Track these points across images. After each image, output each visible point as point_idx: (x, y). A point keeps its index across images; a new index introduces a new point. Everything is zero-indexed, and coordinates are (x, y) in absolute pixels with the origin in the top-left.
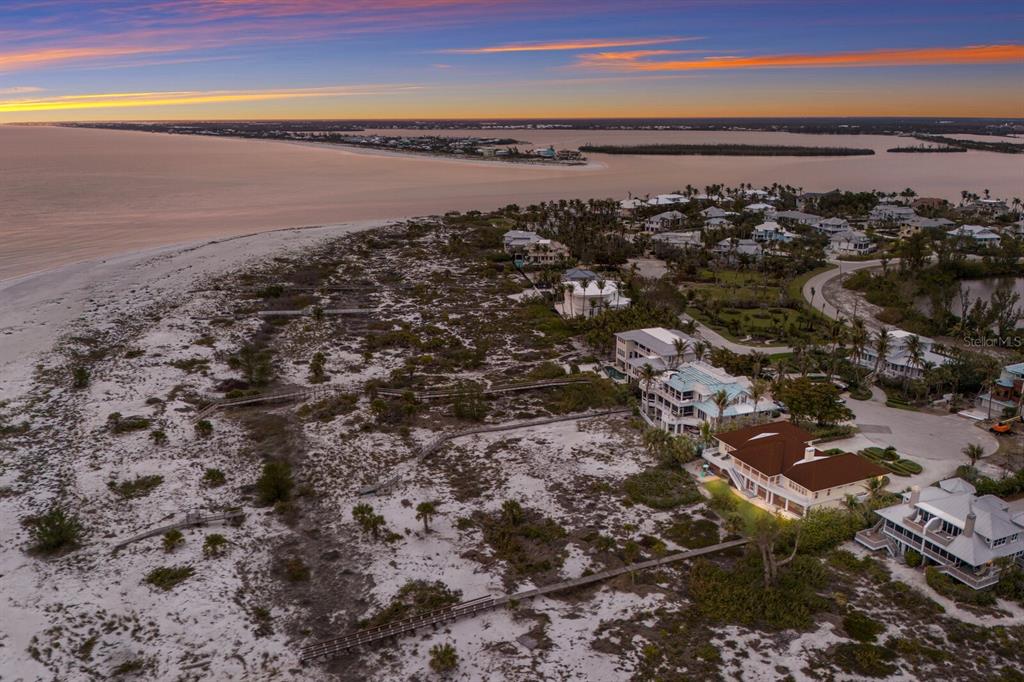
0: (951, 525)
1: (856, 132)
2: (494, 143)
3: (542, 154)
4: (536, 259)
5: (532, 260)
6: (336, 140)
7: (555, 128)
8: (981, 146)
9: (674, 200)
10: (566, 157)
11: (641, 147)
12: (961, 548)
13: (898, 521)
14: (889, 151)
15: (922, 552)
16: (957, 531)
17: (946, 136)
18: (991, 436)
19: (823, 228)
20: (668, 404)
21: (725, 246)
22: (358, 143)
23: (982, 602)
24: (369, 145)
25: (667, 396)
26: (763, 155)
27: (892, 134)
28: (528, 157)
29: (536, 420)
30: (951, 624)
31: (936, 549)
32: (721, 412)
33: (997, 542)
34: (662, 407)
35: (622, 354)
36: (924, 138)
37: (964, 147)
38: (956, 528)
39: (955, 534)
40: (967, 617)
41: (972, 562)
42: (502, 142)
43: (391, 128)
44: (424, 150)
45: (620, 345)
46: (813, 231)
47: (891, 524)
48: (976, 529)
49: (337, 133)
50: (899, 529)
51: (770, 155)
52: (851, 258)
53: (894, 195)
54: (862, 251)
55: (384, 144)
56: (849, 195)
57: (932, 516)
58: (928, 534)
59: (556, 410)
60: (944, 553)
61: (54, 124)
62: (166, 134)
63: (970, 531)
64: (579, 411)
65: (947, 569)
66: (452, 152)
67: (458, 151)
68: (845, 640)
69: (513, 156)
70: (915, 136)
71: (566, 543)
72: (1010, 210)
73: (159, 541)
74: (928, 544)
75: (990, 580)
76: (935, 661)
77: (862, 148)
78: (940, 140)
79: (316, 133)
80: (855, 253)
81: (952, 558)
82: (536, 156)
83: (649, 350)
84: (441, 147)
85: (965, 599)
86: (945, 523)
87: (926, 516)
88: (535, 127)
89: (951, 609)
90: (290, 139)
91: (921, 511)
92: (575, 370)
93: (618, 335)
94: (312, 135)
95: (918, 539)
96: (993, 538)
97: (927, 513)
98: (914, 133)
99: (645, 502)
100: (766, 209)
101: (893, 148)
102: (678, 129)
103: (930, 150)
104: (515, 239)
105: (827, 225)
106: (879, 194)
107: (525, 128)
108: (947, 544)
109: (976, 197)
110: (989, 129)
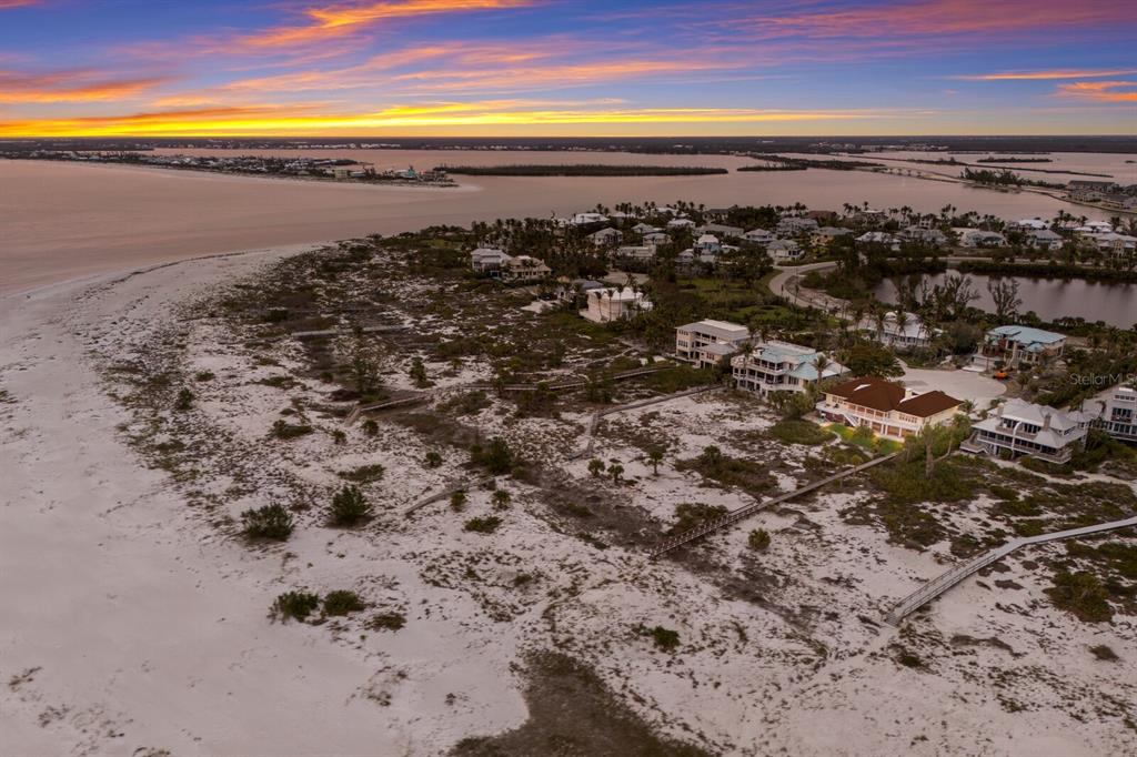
0: (1031, 426)
1: (694, 152)
2: (336, 164)
3: (403, 175)
4: (520, 274)
5: (516, 276)
6: (134, 160)
7: (382, 148)
8: (816, 164)
9: (595, 218)
10: (429, 178)
11: (499, 168)
12: (1043, 438)
13: (993, 430)
14: (739, 170)
15: (1012, 448)
16: (1036, 429)
17: (780, 155)
18: (995, 382)
19: (751, 239)
20: (761, 375)
21: (686, 257)
22: (169, 164)
23: (1066, 471)
24: (183, 166)
25: (761, 369)
27: (728, 154)
28: (387, 178)
29: (653, 399)
30: (1054, 486)
31: (1024, 443)
32: (820, 374)
33: (1067, 432)
34: (755, 380)
35: (685, 345)
36: (760, 158)
37: (804, 165)
38: (1035, 427)
39: (1034, 432)
40: (1062, 481)
41: (1054, 446)
42: (340, 163)
43: (187, 146)
45: (680, 337)
46: (742, 242)
47: (985, 433)
48: (1051, 426)
49: (127, 152)
50: (992, 435)
51: (633, 175)
52: (789, 264)
53: (790, 209)
54: (796, 257)
55: (202, 165)
56: (750, 209)
57: (1015, 422)
58: (1017, 434)
59: (665, 391)
60: (1031, 444)
63: (1047, 427)
64: (683, 389)
65: (1037, 456)
66: (296, 174)
67: (303, 172)
68: (1000, 501)
69: (369, 177)
70: (750, 156)
71: (768, 472)
72: (890, 219)
73: (444, 504)
74: (1017, 441)
75: (1066, 457)
76: (1062, 505)
77: (715, 167)
78: (775, 159)
79: (104, 153)
80: (789, 259)
81: (1038, 446)
82: (397, 177)
83: (714, 338)
84: (276, 168)
85: (1055, 471)
86: (1026, 425)
87: (1011, 423)
88: (359, 147)
89: (1050, 479)
90: (70, 159)
91: (1006, 420)
92: (651, 361)
93: (679, 328)
94: (99, 155)
95: (1009, 439)
96: (1064, 429)
97: (1010, 421)
98: (749, 153)
99: (798, 442)
100: (687, 224)
101: (742, 166)
103: (775, 169)
104: (484, 257)
105: (754, 236)
106: (778, 208)
107: (349, 148)
108: (1033, 437)
109: (857, 209)
110: (813, 149)
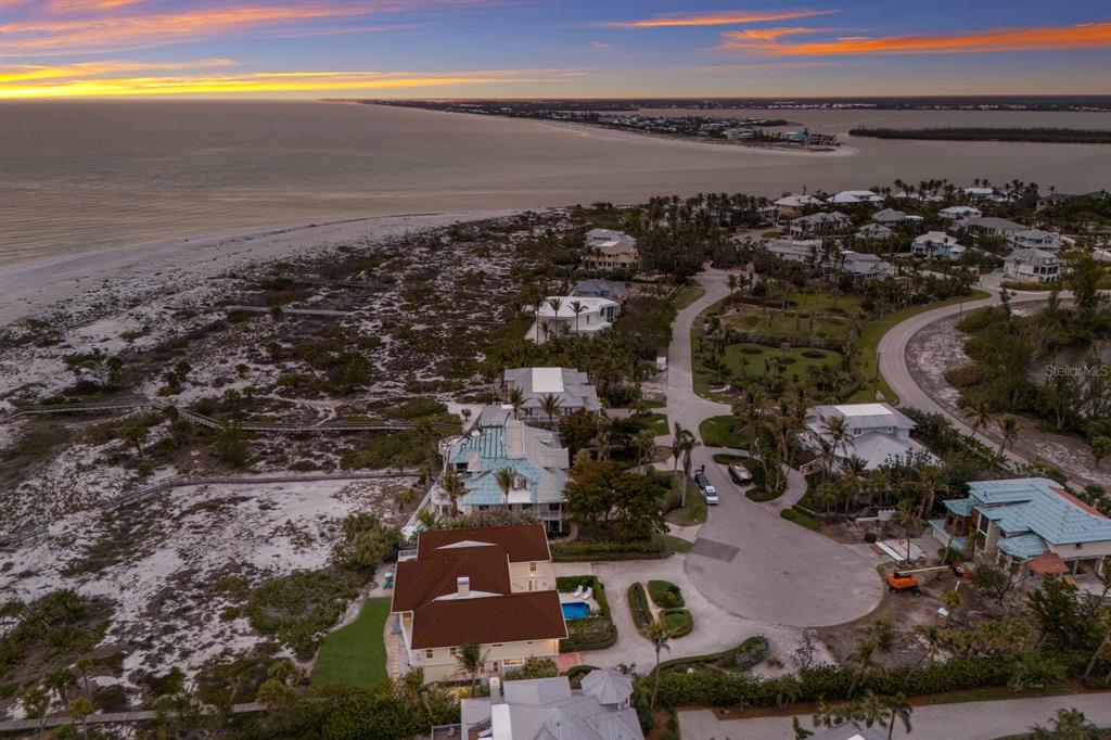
2: (759, 124)
3: (791, 138)
7: (856, 108)
9: (862, 197)
10: (817, 142)
26: (1083, 142)
42: (769, 124)
43: (670, 107)
44: (668, 132)
49: (596, 112)
52: (1019, 286)
54: (1045, 277)
61: (359, 101)
62: (443, 112)
80: (1035, 279)
82: (785, 140)
100: (967, 214)
102: (1007, 109)
104: (595, 238)
105: (1023, 239)
